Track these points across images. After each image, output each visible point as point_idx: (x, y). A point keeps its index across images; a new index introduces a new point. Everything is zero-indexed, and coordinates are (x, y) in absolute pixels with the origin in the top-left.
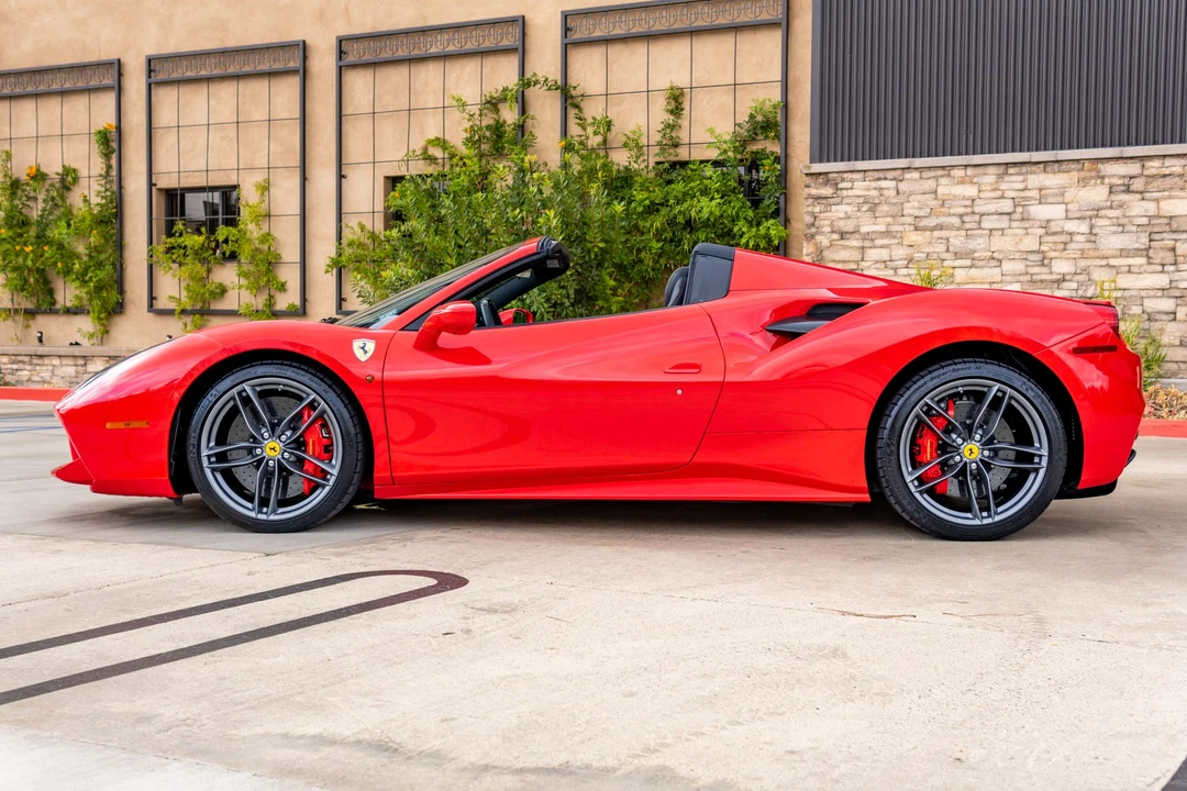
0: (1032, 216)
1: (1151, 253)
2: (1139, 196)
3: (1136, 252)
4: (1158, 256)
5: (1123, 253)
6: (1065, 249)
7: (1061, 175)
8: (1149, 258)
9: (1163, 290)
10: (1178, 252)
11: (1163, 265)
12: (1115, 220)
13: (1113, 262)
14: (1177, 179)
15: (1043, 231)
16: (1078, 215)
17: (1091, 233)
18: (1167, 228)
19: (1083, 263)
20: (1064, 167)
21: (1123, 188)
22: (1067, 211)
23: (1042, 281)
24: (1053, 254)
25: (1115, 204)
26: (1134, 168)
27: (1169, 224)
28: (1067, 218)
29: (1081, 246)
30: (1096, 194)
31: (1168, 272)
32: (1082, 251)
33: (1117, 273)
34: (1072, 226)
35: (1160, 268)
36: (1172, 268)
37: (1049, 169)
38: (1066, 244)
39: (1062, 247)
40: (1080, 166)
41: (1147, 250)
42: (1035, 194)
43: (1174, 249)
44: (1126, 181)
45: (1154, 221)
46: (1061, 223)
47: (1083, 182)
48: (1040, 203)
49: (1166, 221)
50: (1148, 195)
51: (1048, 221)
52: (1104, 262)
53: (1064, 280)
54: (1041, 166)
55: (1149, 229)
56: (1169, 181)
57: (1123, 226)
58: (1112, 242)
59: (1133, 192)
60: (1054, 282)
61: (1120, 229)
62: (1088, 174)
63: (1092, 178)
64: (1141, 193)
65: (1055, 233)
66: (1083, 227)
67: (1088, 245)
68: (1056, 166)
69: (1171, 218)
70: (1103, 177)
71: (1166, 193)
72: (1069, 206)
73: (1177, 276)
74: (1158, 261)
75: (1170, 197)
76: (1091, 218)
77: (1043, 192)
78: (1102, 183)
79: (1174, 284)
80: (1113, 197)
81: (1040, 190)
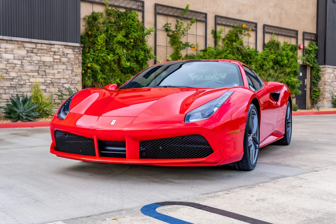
0: (3, 57)
1: (39, 72)
2: (35, 54)
3: (35, 71)
4: (41, 73)
5: (32, 71)
6: (14, 69)
7: (12, 45)
8: (39, 73)
9: (43, 83)
10: (46, 72)
11: (42, 76)
12: (29, 61)
13: (29, 74)
14: (45, 51)
15: (6, 62)
16: (18, 58)
17: (22, 64)
18: (43, 65)
19: (19, 74)
20: (13, 42)
21: (31, 51)
22: (14, 57)
23: (7, 79)
24: (10, 70)
25: (29, 56)
26: (34, 46)
27: (44, 64)
28: (14, 59)
29: (19, 68)
30: (23, 52)
31: (44, 78)
32: (19, 70)
33: (30, 77)
34: (16, 62)
35: (41, 76)
36: (44, 77)
37: (8, 42)
38: (14, 67)
39: (13, 68)
40: (18, 43)
41: (38, 71)
42: (3, 50)
43: (45, 71)
44: (32, 49)
45: (40, 62)
46: (12, 60)
47: (19, 48)
48: (5, 53)
49: (43, 63)
50: (38, 54)
51: (8, 59)
52: (26, 74)
53: (14, 79)
54: (6, 41)
55: (38, 65)
56: (43, 51)
57: (31, 63)
58: (28, 68)
59: (34, 53)
60: (10, 79)
61: (30, 64)
62: (20, 46)
63: (22, 47)
64: (36, 53)
65: (10, 63)
66: (19, 62)
67: (21, 68)
68: (10, 42)
69: (44, 62)
70: (25, 47)
71: (43, 54)
72: (15, 55)
73: (46, 79)
74: (41, 74)
75: (44, 56)
76: (21, 59)
77: (6, 50)
78: (25, 49)
79: (46, 81)
80: (28, 54)
81: (5, 49)
